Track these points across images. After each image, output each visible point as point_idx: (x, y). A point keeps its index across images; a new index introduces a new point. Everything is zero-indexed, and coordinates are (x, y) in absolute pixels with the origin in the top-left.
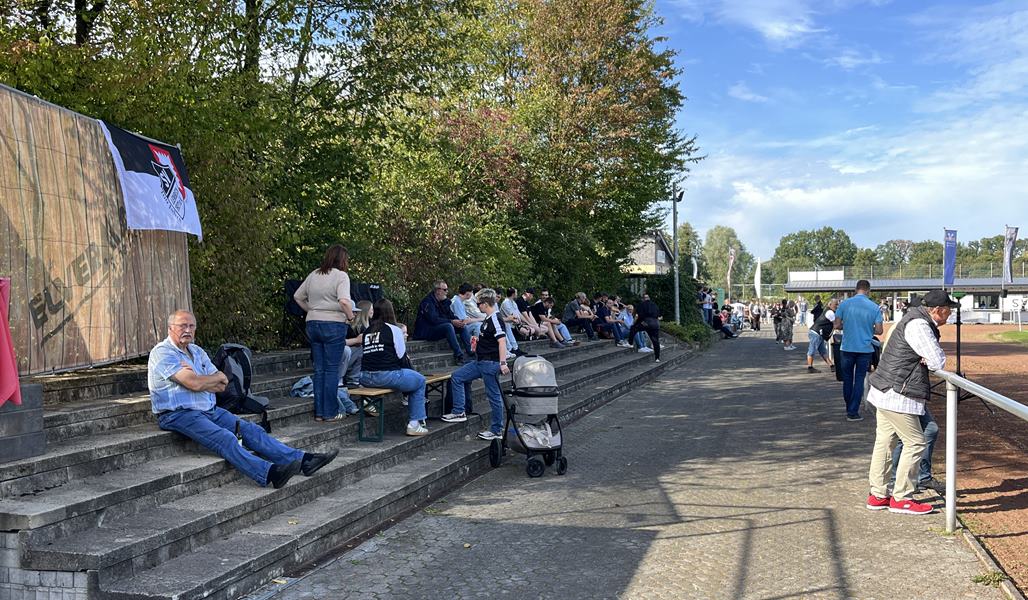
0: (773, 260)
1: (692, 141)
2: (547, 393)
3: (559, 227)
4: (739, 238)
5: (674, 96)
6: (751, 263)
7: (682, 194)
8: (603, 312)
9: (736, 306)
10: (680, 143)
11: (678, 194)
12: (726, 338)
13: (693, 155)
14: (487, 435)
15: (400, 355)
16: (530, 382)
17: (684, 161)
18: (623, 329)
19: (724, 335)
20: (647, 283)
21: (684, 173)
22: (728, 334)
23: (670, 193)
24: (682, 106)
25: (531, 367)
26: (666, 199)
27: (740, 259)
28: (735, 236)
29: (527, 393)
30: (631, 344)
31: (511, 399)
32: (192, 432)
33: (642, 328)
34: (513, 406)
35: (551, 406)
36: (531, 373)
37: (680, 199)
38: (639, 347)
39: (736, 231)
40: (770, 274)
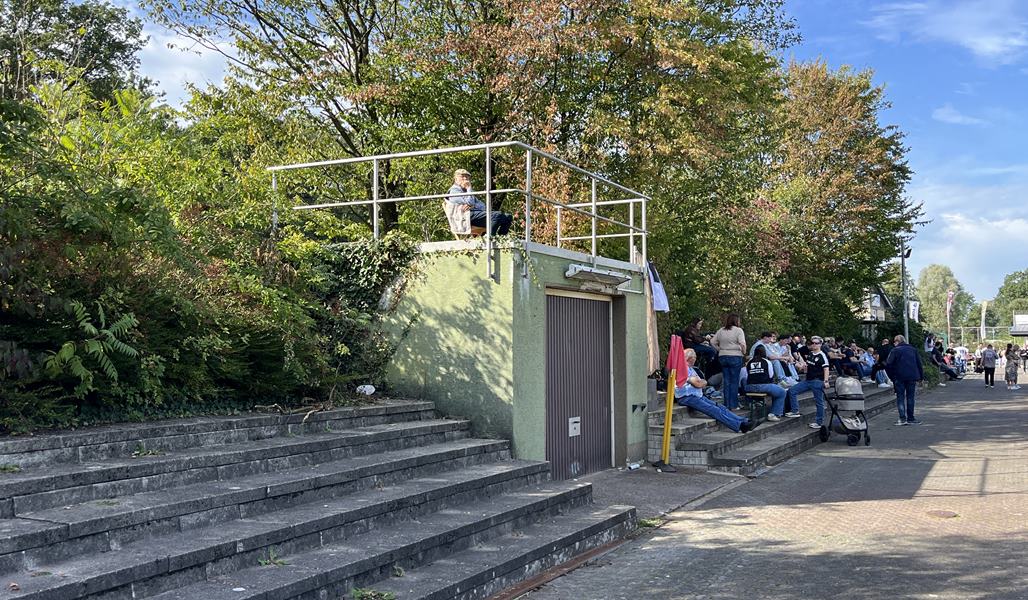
0: (996, 300)
1: (919, 208)
2: (858, 398)
3: (812, 284)
4: (955, 277)
5: (903, 171)
6: (970, 304)
7: (910, 251)
8: (849, 353)
9: (957, 349)
10: (909, 208)
11: (906, 252)
12: (950, 379)
13: (921, 219)
14: (814, 425)
15: (771, 377)
16: (847, 391)
17: (912, 224)
18: (865, 368)
19: (949, 377)
20: (878, 328)
21: (912, 234)
22: (952, 376)
23: (898, 251)
24: (909, 179)
25: (848, 383)
26: (896, 256)
27: (958, 299)
28: (951, 275)
29: (846, 397)
30: (873, 379)
31: (834, 402)
32: (699, 406)
33: (882, 368)
34: (836, 406)
35: (860, 405)
36: (848, 386)
37: (908, 255)
38: (878, 382)
39: (952, 270)
40: (992, 316)
